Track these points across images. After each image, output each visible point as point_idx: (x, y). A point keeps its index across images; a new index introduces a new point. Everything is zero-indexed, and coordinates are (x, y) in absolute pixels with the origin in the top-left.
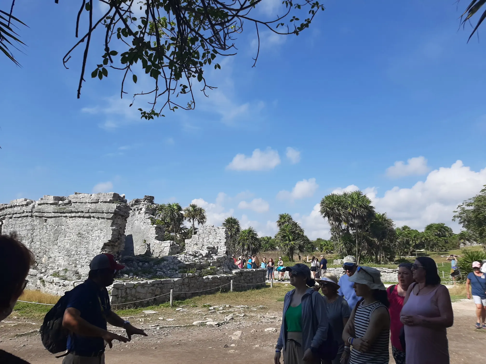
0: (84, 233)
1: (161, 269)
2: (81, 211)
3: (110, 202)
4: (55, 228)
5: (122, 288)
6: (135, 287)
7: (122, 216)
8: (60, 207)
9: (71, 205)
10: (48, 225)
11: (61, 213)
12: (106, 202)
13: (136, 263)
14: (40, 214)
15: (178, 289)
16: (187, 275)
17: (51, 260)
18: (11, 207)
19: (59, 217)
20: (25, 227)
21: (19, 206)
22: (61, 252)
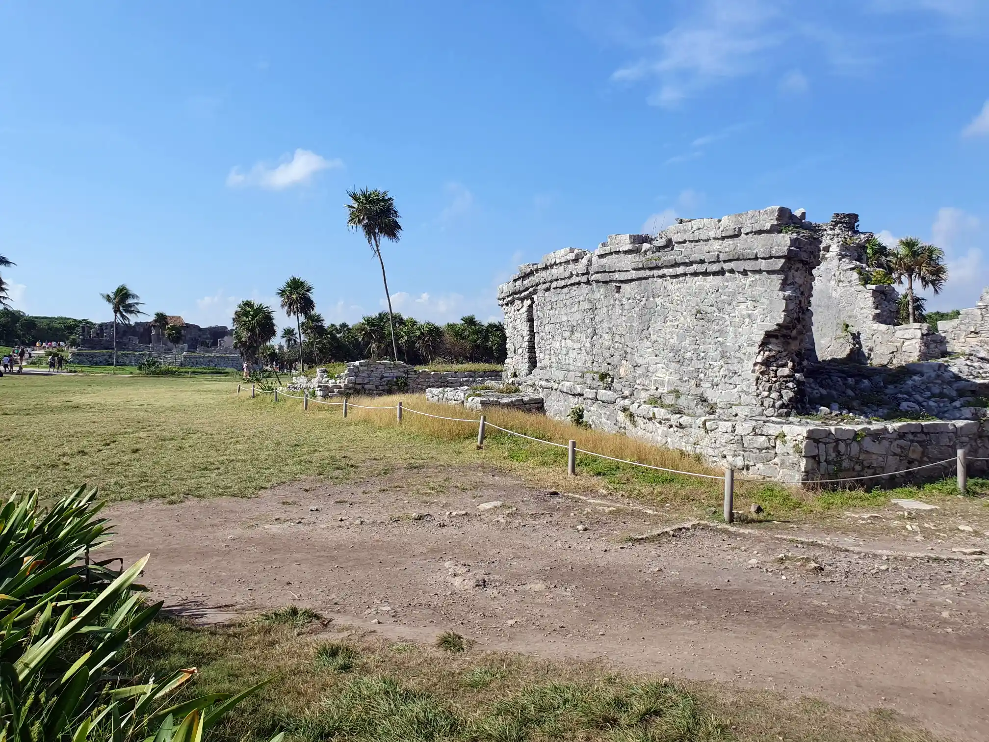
0: (710, 310)
2: (698, 260)
3: (773, 230)
4: (642, 303)
5: (828, 440)
6: (859, 439)
7: (805, 263)
8: (647, 257)
9: (673, 249)
10: (624, 299)
11: (651, 269)
12: (760, 232)
13: (839, 379)
14: (607, 278)
17: (639, 371)
18: (546, 268)
19: (647, 278)
20: (576, 306)
21: (561, 263)
22: (660, 354)
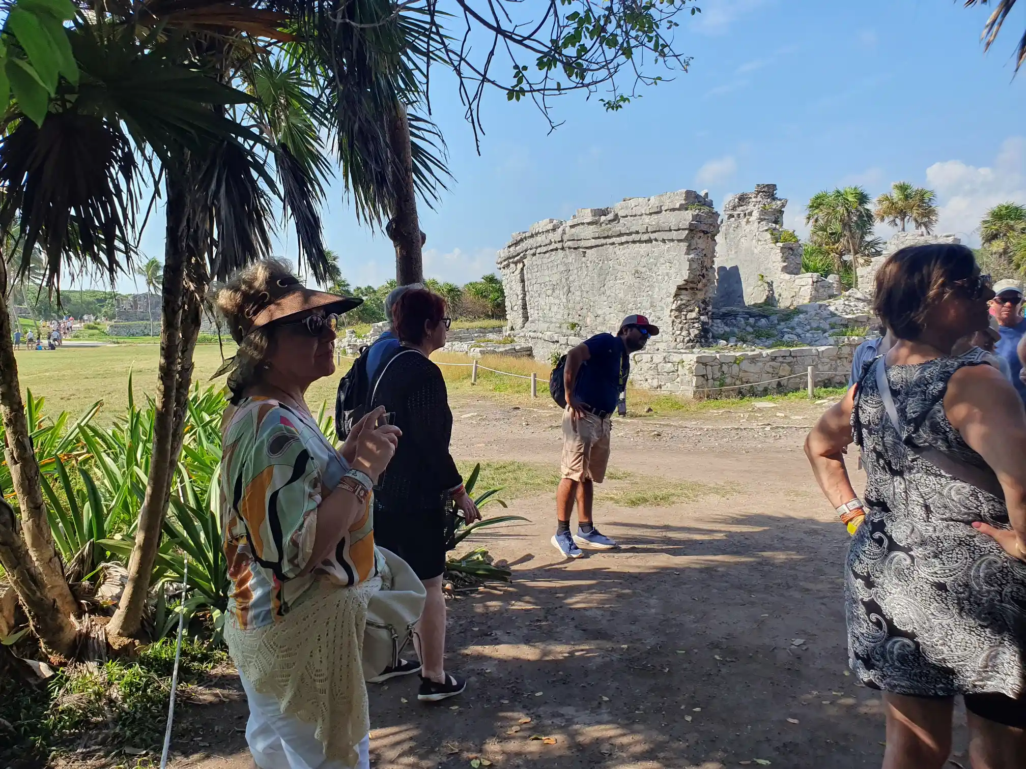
0: (644, 270)
1: (793, 328)
2: (635, 231)
3: (683, 208)
4: (600, 266)
5: (713, 364)
6: (738, 362)
7: (705, 233)
8: (602, 228)
9: (619, 222)
10: (588, 262)
11: (605, 238)
12: (674, 210)
13: (743, 319)
14: (576, 245)
15: (827, 367)
16: (846, 339)
17: (599, 320)
18: (532, 236)
19: (602, 245)
20: (555, 269)
21: (543, 232)
